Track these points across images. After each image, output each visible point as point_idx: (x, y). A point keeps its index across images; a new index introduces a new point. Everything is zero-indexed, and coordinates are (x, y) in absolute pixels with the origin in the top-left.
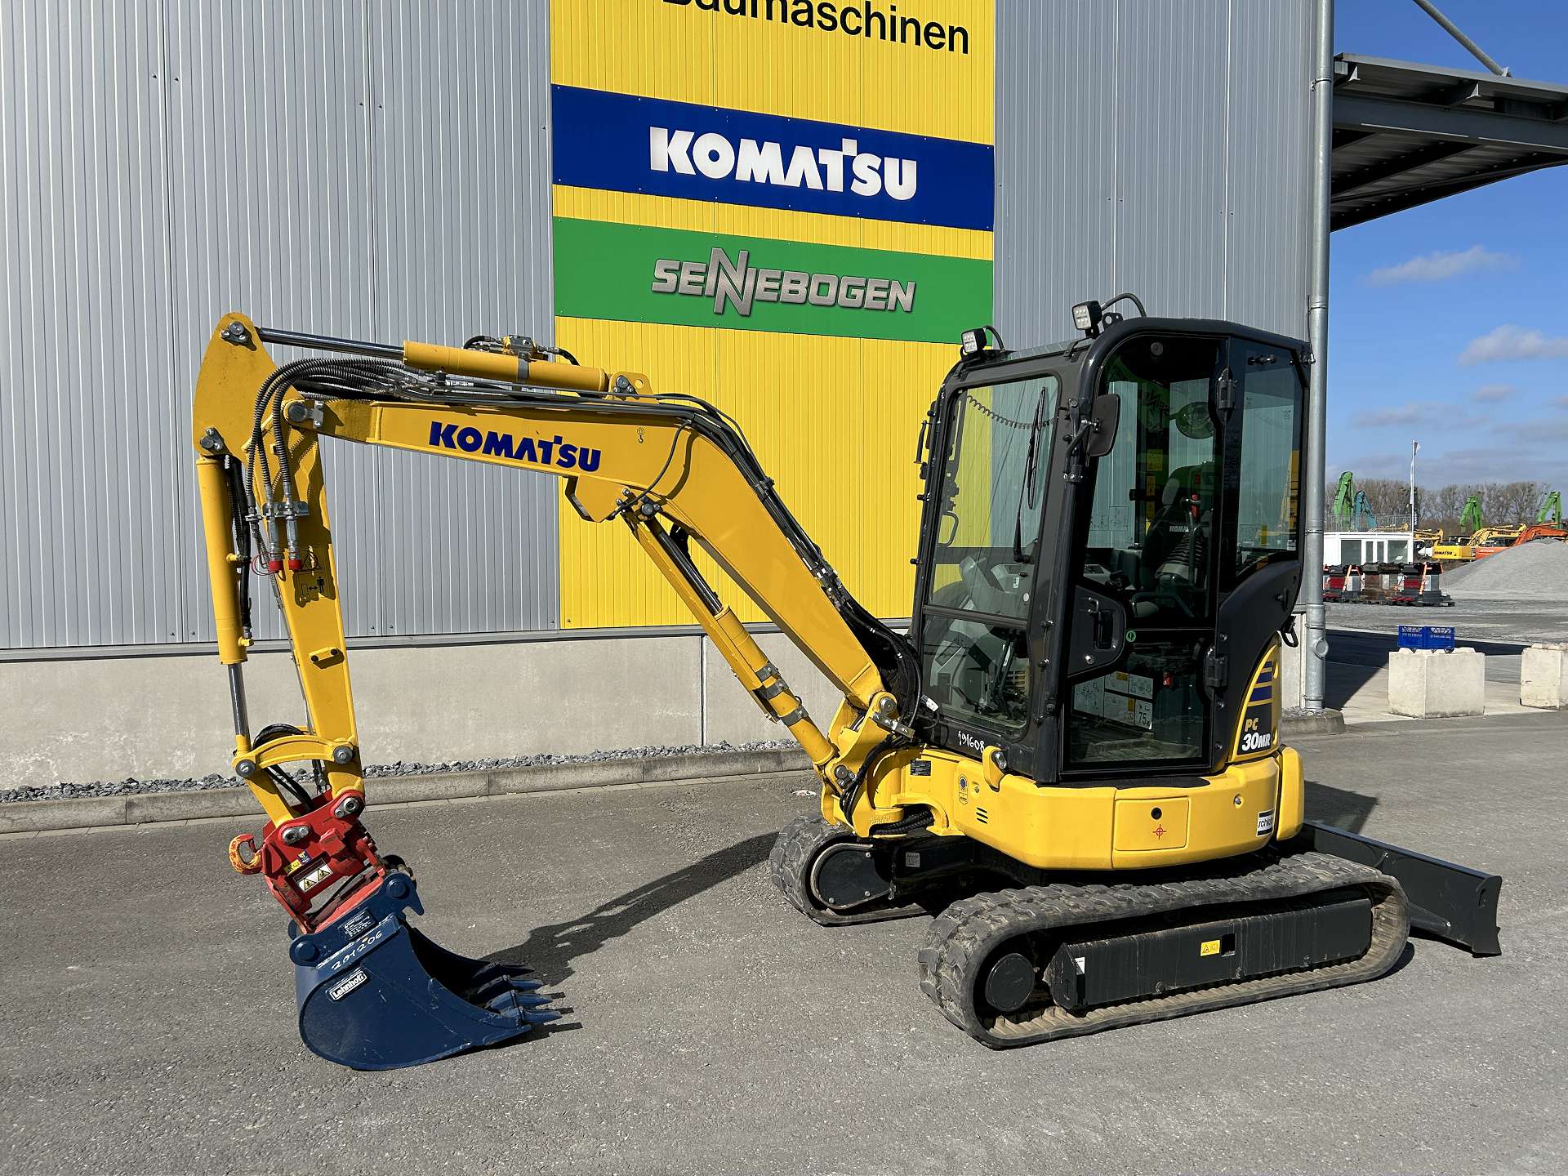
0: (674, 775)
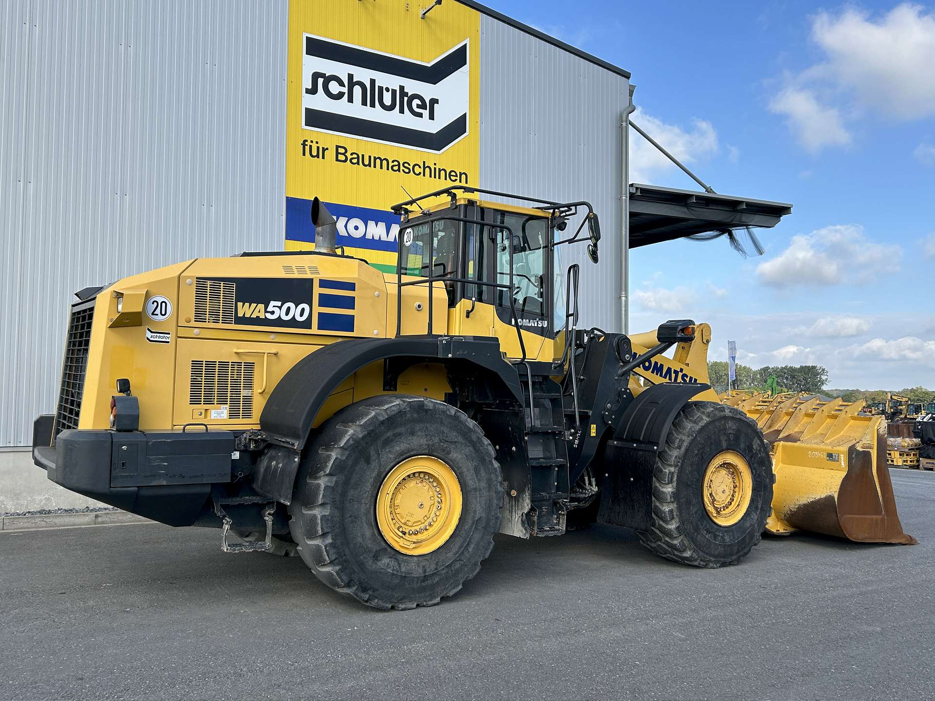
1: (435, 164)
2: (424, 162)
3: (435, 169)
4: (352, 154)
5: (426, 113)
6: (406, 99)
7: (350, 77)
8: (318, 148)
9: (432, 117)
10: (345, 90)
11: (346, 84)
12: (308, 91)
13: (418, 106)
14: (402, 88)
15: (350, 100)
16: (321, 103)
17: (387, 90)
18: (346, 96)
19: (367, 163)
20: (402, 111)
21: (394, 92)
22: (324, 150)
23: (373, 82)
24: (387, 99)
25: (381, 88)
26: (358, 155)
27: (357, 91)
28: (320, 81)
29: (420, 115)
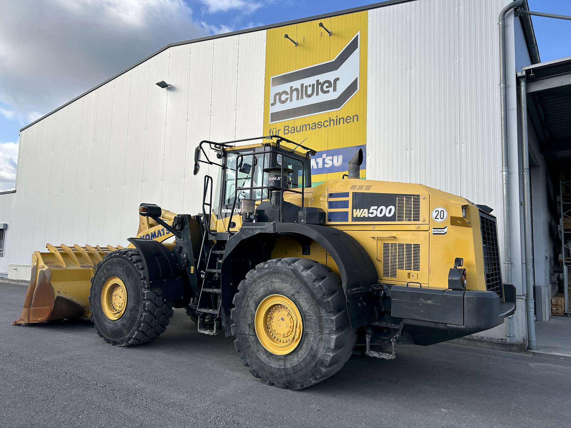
1: (337, 117)
2: (330, 118)
3: (337, 119)
4: (291, 128)
5: (331, 89)
6: (320, 86)
7: (291, 87)
8: (276, 131)
9: (335, 90)
10: (289, 96)
11: (289, 93)
12: (272, 105)
13: (327, 87)
14: (318, 81)
15: (291, 100)
16: (279, 108)
17: (310, 86)
18: (289, 98)
19: (298, 130)
20: (317, 94)
21: (313, 85)
22: (279, 131)
23: (302, 85)
24: (310, 91)
25: (306, 87)
26: (294, 127)
27: (295, 93)
28: (278, 96)
29: (328, 92)
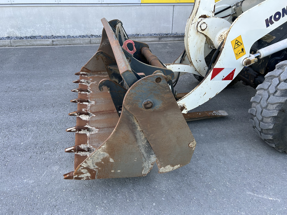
0: (166, 40)
